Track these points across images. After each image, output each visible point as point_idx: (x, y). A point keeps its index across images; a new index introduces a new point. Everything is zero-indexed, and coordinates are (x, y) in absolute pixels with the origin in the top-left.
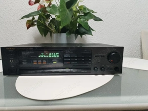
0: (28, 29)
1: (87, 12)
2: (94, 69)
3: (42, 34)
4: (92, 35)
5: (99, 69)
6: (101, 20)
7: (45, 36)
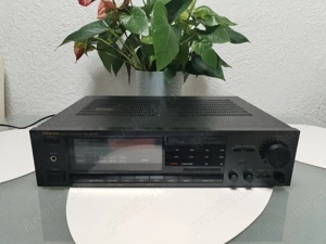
0: (78, 58)
1: (215, 23)
2: (230, 176)
3: (109, 69)
4: (222, 78)
5: (241, 177)
6: (245, 40)
7: (116, 72)
